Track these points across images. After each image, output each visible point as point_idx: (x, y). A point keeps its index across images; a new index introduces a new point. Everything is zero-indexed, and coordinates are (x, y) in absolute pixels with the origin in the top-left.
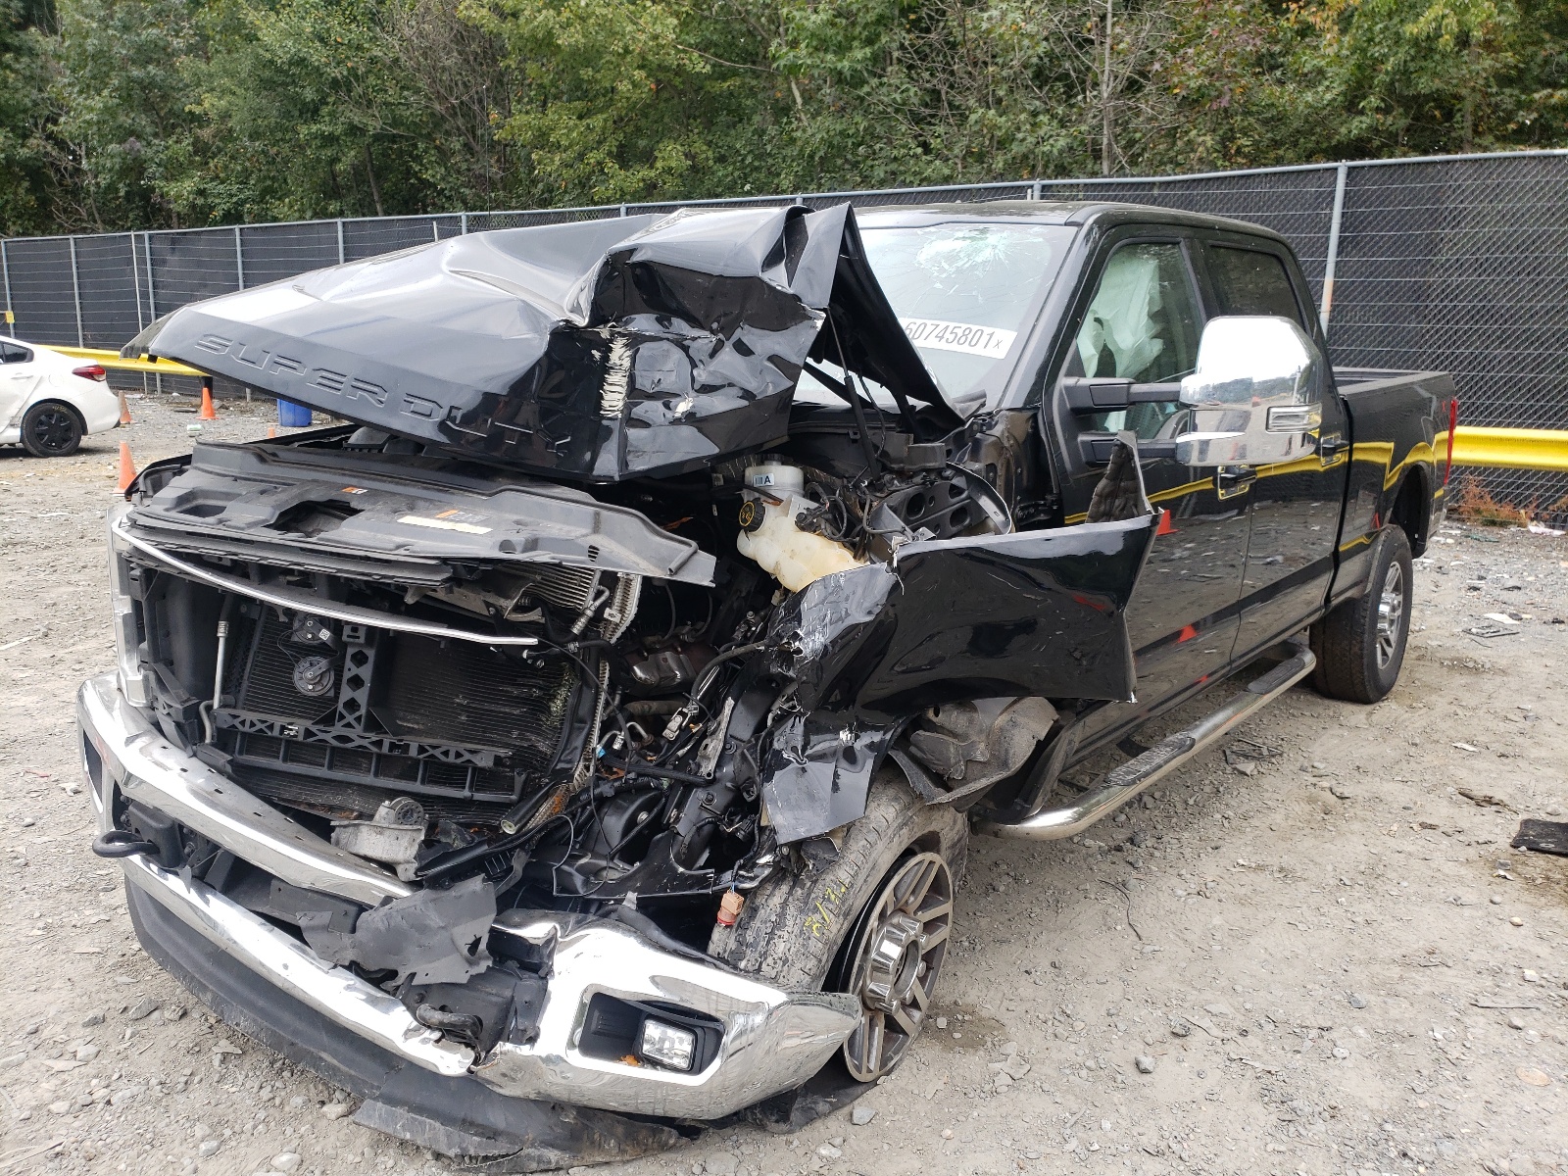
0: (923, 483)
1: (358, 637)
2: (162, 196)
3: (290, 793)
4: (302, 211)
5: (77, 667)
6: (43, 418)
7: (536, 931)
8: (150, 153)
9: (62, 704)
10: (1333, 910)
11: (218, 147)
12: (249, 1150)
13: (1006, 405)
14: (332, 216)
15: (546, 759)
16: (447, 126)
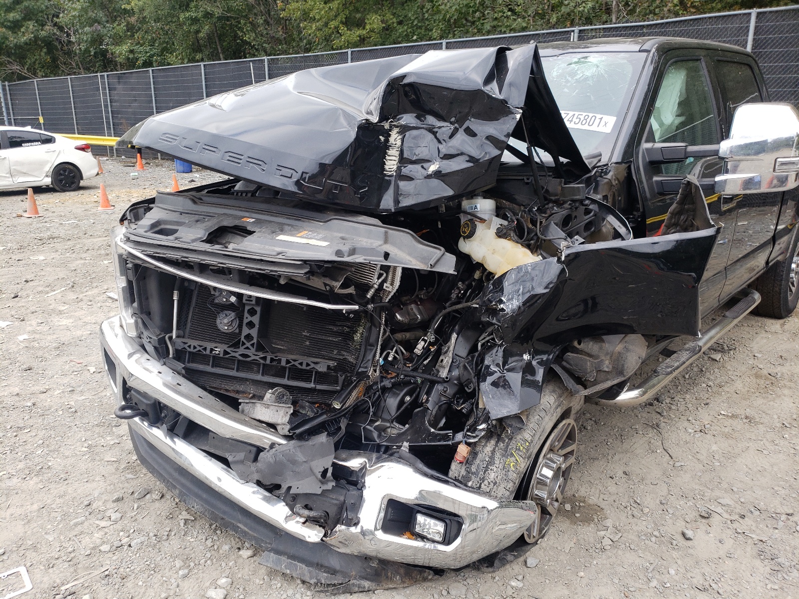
0: (571, 208)
1: (252, 301)
2: (112, 54)
3: (216, 383)
4: (183, 59)
5: (90, 303)
6: (61, 172)
7: (355, 463)
8: (105, 31)
9: (84, 324)
10: (782, 442)
11: (139, 27)
12: (204, 575)
13: (614, 160)
14: (198, 61)
15: (353, 366)
16: (255, 11)
